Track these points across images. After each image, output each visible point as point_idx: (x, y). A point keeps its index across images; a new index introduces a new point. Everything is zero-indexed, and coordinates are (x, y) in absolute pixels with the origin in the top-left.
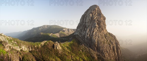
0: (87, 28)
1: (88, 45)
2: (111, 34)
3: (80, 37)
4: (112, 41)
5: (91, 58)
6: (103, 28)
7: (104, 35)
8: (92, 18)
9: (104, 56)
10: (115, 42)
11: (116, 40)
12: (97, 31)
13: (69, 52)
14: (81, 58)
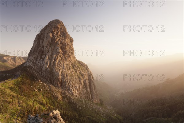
0: (45, 55)
1: (47, 80)
2: (82, 62)
3: (34, 69)
4: (83, 73)
5: (53, 98)
6: (70, 54)
7: (72, 64)
8: (53, 40)
9: (72, 94)
10: (87, 74)
11: (88, 71)
12: (60, 58)
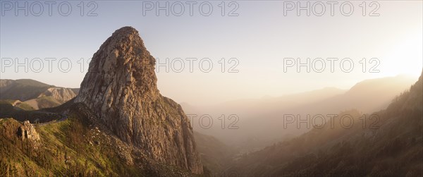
0: (107, 86)
1: (109, 128)
2: (171, 100)
3: (88, 108)
4: (172, 119)
5: (117, 160)
6: (149, 85)
7: (152, 103)
8: (120, 60)
9: (152, 155)
10: (180, 121)
11: (182, 116)
12: (131, 92)
13: (58, 147)
14: (91, 160)
